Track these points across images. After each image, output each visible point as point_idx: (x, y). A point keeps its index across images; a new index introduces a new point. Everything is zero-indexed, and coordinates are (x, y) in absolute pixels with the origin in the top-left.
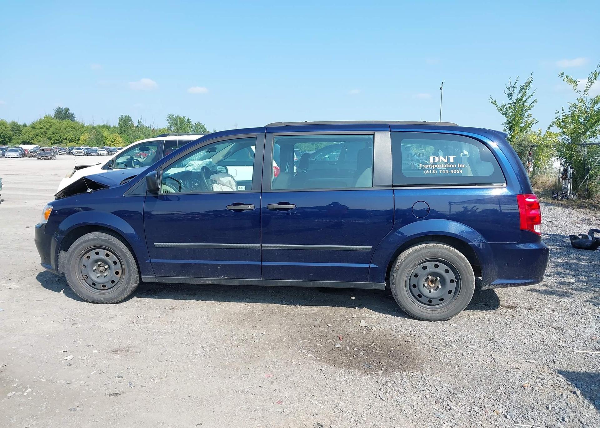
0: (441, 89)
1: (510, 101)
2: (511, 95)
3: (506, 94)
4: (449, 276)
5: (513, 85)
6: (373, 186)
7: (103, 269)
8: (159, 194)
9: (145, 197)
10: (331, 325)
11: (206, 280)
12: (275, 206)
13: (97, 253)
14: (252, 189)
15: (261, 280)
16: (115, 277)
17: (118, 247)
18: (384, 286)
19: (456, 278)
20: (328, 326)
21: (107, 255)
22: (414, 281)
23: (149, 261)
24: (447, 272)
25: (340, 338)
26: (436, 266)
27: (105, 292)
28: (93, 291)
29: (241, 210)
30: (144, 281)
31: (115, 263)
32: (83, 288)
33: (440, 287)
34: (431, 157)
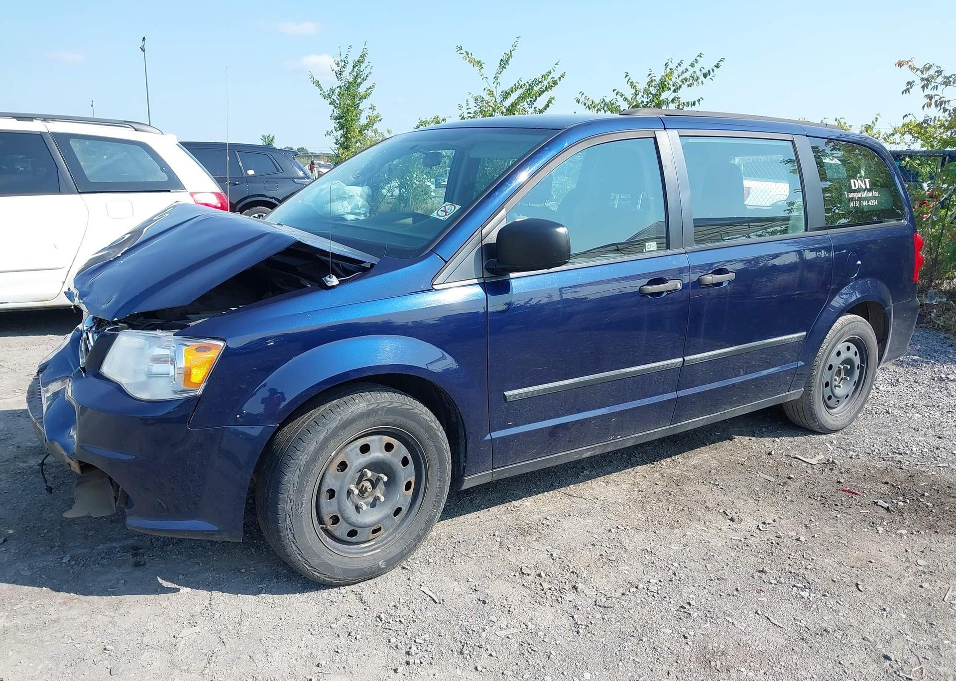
0: (143, 50)
1: (339, 83)
2: (340, 74)
3: (333, 70)
4: (857, 360)
5: (343, 58)
6: (806, 230)
7: (366, 488)
8: (512, 275)
9: (483, 285)
10: (793, 476)
11: (585, 452)
12: (710, 279)
13: (365, 449)
14: (668, 247)
15: (668, 427)
16: (404, 496)
17: (422, 419)
18: (802, 393)
19: (862, 361)
20: (790, 478)
21: (389, 447)
22: (827, 376)
23: (488, 437)
24: (856, 354)
25: (849, 492)
26: (848, 348)
27: (381, 544)
28: (353, 551)
29: (659, 294)
30: (466, 486)
31: (405, 462)
32: (330, 555)
33: (849, 379)
34: (852, 181)
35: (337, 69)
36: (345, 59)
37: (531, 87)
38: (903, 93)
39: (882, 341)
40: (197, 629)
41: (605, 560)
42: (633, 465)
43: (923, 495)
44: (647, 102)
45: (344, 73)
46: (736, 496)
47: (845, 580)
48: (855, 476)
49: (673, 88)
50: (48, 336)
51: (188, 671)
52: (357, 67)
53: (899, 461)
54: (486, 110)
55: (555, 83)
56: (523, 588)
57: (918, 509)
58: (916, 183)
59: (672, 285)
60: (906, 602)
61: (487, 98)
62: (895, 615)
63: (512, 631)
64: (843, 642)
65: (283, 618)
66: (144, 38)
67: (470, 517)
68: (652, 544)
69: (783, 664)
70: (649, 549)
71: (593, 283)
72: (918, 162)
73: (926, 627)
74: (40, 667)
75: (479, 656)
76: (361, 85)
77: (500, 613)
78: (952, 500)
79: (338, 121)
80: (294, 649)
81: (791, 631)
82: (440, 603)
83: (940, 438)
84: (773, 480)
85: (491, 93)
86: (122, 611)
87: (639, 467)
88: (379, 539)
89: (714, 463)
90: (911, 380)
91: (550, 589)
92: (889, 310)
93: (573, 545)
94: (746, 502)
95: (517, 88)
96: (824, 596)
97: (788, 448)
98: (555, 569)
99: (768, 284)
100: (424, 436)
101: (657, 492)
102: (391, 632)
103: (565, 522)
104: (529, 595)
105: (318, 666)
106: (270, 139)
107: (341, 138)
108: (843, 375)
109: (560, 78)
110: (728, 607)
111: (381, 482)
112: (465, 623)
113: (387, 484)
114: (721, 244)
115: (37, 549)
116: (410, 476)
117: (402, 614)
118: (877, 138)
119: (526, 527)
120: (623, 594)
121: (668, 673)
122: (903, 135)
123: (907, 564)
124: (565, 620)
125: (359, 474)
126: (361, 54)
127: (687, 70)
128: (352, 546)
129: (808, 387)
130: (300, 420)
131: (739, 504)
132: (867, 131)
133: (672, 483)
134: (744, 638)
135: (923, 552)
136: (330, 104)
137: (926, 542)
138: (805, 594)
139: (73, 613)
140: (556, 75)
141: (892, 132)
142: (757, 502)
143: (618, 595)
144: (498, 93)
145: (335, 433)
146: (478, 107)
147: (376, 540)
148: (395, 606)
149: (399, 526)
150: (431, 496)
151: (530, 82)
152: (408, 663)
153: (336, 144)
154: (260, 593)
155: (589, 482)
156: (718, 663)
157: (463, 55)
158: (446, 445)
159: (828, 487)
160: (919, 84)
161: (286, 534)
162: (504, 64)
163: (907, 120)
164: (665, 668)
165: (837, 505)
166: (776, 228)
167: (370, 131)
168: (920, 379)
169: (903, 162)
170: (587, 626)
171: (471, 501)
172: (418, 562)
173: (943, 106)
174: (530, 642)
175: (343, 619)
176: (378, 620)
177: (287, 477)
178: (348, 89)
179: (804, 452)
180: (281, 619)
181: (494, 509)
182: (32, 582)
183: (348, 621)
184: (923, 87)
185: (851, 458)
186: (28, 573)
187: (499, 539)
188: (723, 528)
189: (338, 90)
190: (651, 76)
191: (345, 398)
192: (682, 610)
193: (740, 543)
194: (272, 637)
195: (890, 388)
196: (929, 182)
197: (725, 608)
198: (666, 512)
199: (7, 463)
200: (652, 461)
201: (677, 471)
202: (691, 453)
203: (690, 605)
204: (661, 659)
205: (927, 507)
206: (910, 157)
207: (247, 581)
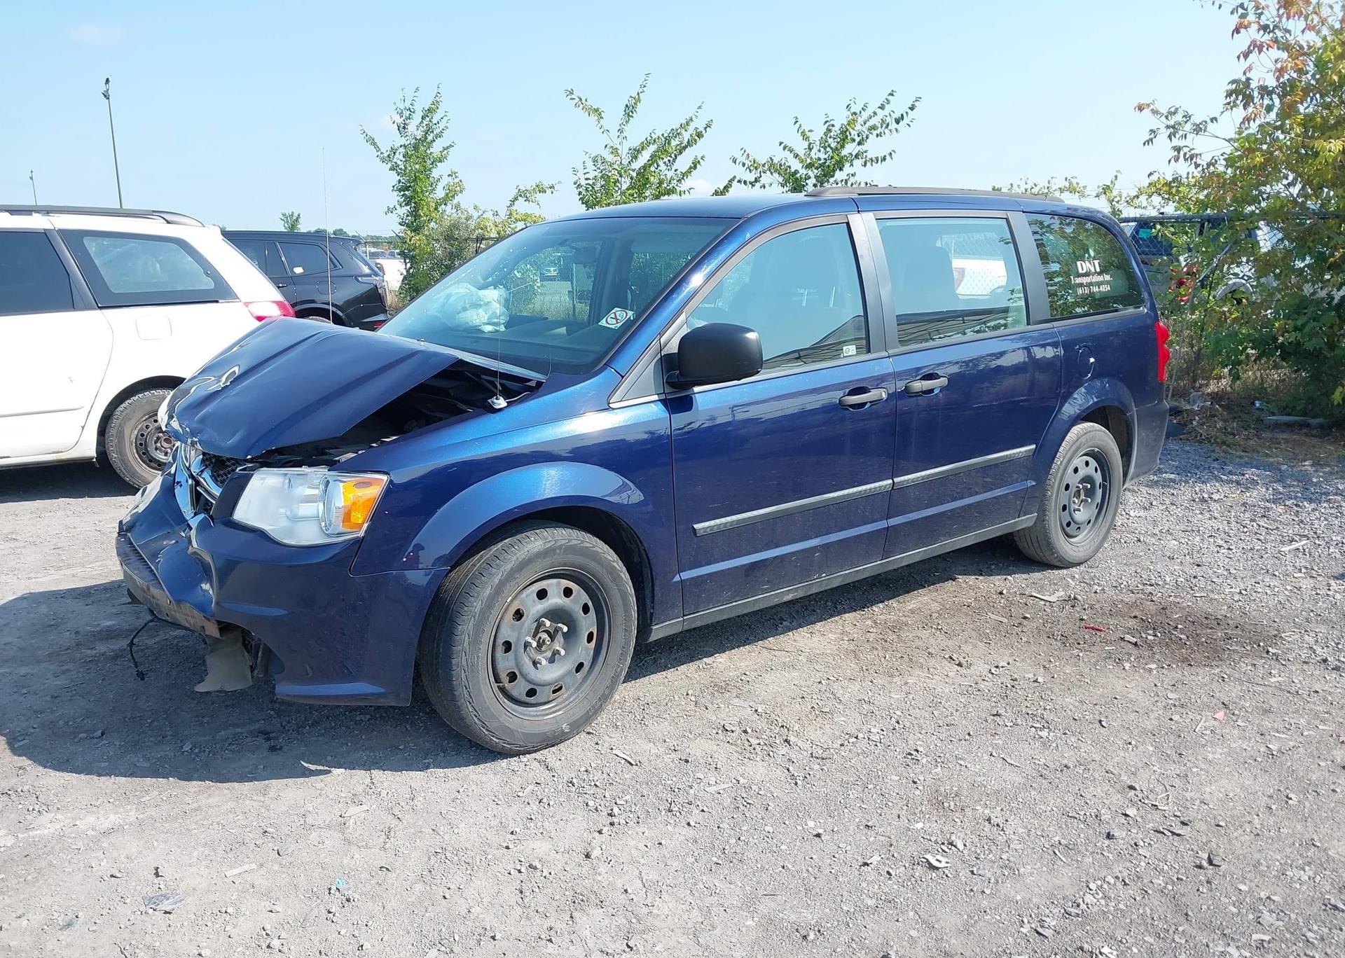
0: (106, 96)
1: (403, 141)
2: (404, 128)
3: (394, 123)
4: (1098, 478)
5: (408, 105)
6: (1028, 324)
7: (544, 641)
8: (696, 389)
9: (664, 402)
10: (1029, 616)
11: (787, 593)
12: (918, 385)
13: (542, 594)
14: (869, 351)
15: (879, 562)
16: (587, 649)
17: (604, 559)
18: (1035, 519)
19: (1104, 479)
20: (1025, 618)
21: (568, 592)
22: (1064, 498)
23: (677, 578)
24: (1096, 471)
25: (1093, 628)
26: (1087, 464)
27: (563, 705)
28: (532, 713)
29: (863, 405)
30: (654, 637)
31: (586, 609)
32: (509, 717)
33: (1090, 500)
34: (1079, 263)
35: (400, 121)
36: (411, 107)
37: (668, 140)
38: (1144, 144)
39: (1126, 453)
40: (365, 807)
41: (817, 712)
42: (839, 613)
43: (1176, 627)
44: (825, 159)
45: (409, 127)
46: (963, 640)
47: (1087, 717)
48: (1100, 611)
49: (858, 139)
50: (61, 499)
51: (366, 847)
52: (428, 119)
53: (1150, 593)
54: (610, 174)
55: (700, 135)
56: (728, 745)
57: (1170, 641)
58: (1171, 257)
59: (876, 395)
60: (1154, 735)
61: (610, 158)
62: (1141, 747)
63: (723, 786)
64: (1085, 776)
65: (461, 790)
66: (107, 80)
67: (656, 678)
68: (870, 693)
69: (1021, 800)
70: (866, 699)
71: (773, 398)
72: (1172, 229)
73: (1175, 757)
74: (196, 853)
75: (690, 813)
76: (434, 144)
77: (706, 770)
78: (1209, 631)
79: (402, 193)
80: (481, 819)
81: (1028, 769)
82: (637, 765)
83: (1198, 565)
84: (1005, 620)
85: (615, 151)
86: (271, 795)
87: (847, 615)
88: (559, 700)
89: (935, 606)
90: (1168, 502)
91: (759, 744)
92: (1132, 416)
93: (779, 699)
94: (975, 646)
95: (649, 144)
96: (1065, 734)
97: (1023, 585)
98: (762, 724)
99: (992, 390)
100: (607, 579)
101: (871, 640)
102: (587, 796)
103: (767, 676)
104: (737, 752)
105: (512, 833)
106: (295, 218)
107: (407, 216)
108: (1083, 497)
109: (705, 128)
110: (960, 752)
111: (560, 633)
112: (669, 782)
113: (565, 635)
114: (931, 344)
115: (147, 740)
116: (593, 626)
117: (596, 778)
118: (1118, 202)
119: (723, 684)
120: (842, 745)
121: (899, 817)
122: (1150, 196)
123: (1156, 698)
124: (780, 773)
125: (536, 624)
126: (432, 99)
127: (875, 113)
128: (530, 709)
129: (1042, 512)
130: (468, 564)
131: (967, 648)
132: (1105, 193)
133: (888, 630)
134: (978, 779)
135: (1174, 685)
136: (391, 169)
137: (1178, 675)
138: (1044, 733)
139: (213, 800)
140: (699, 124)
141: (1135, 194)
142: (987, 645)
143: (837, 746)
144: (624, 151)
145: (511, 576)
146: (599, 171)
147: (556, 701)
148: (586, 771)
149: (581, 684)
150: (616, 650)
151: (666, 135)
152: (612, 824)
153: (401, 225)
154: (428, 768)
155: (790, 633)
156: (952, 804)
157: (575, 101)
158: (631, 590)
159: (1069, 625)
160: (1163, 134)
161: (461, 692)
162: (629, 111)
163: (1154, 178)
164: (895, 812)
165: (1079, 644)
166: (997, 322)
167: (449, 206)
168: (1178, 501)
169: (1153, 230)
170: (806, 777)
171: (655, 661)
172: (604, 726)
173: (1194, 160)
174: (745, 795)
175: (531, 787)
176: (570, 785)
177: (461, 627)
178: (416, 148)
179: (1042, 589)
180: (459, 792)
181: (683, 668)
182: (155, 773)
183: (536, 788)
184: (1170, 137)
185: (1096, 592)
186: (146, 765)
187: (693, 698)
188: (950, 674)
189: (402, 150)
190: (828, 124)
191: (518, 537)
192: (910, 757)
193: (970, 689)
194: (453, 809)
195: (1142, 513)
196: (1187, 255)
197: (957, 752)
198: (883, 659)
199: (69, 651)
200: (863, 607)
201: (893, 617)
202: (907, 597)
203: (917, 751)
204: (890, 804)
205: (1181, 639)
206: (1161, 224)
207: (409, 757)
